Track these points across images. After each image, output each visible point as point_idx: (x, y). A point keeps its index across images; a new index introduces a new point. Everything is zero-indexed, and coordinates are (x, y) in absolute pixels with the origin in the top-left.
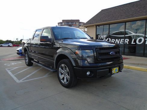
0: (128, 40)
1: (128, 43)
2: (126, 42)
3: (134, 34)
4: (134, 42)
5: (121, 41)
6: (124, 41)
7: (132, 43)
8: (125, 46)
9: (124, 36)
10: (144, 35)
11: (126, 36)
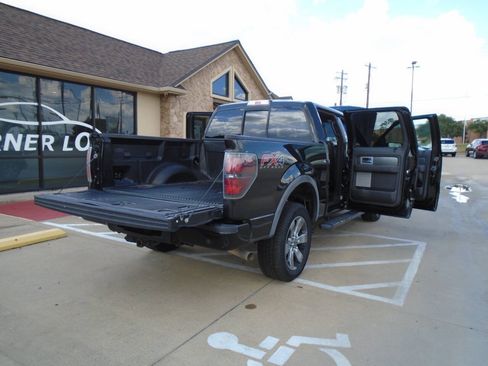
1: (51, 149)
3: (66, 121)
4: (69, 146)
5: (28, 141)
7: (65, 148)
8: (45, 161)
9: (37, 123)
10: (91, 127)
11: (43, 123)
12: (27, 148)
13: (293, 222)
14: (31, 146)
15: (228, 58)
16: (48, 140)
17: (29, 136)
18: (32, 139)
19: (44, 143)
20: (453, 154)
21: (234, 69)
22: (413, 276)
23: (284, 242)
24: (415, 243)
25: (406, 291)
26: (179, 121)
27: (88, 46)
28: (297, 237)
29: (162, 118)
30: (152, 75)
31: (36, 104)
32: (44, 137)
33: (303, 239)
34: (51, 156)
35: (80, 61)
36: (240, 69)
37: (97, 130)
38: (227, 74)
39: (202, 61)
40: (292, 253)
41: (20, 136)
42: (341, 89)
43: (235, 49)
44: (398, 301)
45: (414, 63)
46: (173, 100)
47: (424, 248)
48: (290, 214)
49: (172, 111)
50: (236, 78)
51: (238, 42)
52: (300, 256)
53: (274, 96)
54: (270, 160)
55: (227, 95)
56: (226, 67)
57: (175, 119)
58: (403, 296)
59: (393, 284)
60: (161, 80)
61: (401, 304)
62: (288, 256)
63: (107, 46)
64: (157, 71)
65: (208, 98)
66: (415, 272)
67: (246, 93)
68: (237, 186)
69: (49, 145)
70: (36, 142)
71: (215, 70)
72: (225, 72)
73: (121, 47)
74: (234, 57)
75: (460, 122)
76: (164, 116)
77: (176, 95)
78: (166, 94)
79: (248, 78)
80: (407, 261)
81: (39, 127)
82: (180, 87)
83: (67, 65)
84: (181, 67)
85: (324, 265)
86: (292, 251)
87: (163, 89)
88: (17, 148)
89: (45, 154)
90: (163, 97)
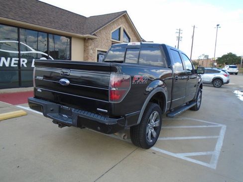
0: (26, 61)
1: (25, 66)
2: (23, 64)
3: (34, 51)
5: (13, 61)
6: (19, 61)
7: (33, 66)
8: (22, 72)
9: (18, 52)
10: (47, 55)
11: (21, 52)
12: (12, 65)
13: (152, 114)
14: (15, 64)
15: (120, 20)
16: (24, 61)
17: (13, 59)
18: (15, 60)
19: (22, 63)
20: (236, 74)
21: (123, 26)
22: (220, 147)
23: (146, 126)
24: (220, 125)
25: (217, 158)
26: (94, 53)
27: (47, 12)
28: (153, 123)
29: (85, 51)
30: (80, 28)
31: (18, 42)
32: (22, 60)
33: (157, 124)
34: (25, 69)
35: (41, 20)
36: (127, 27)
37: (50, 56)
38: (120, 29)
39: (106, 22)
40: (150, 132)
41: (9, 59)
42: (179, 39)
43: (124, 15)
44: (213, 166)
45: (218, 25)
46: (90, 41)
47: (225, 129)
48: (150, 110)
49: (90, 47)
50: (124, 31)
51: (126, 11)
52: (155, 134)
53: (144, 41)
54: (139, 78)
55: (119, 40)
56: (119, 25)
57: (91, 52)
58: (216, 162)
59: (209, 153)
60: (84, 31)
61: (215, 168)
62: (147, 134)
63: (57, 12)
64: (83, 26)
65: (109, 41)
66: (222, 144)
67: (129, 39)
68: (118, 95)
69: (24, 64)
70: (17, 62)
71: (113, 26)
72: (119, 27)
73: (64, 13)
74: (123, 20)
75: (240, 57)
76: (86, 50)
77: (92, 39)
78: (87, 38)
79: (131, 31)
80: (216, 137)
81: (19, 54)
82: (94, 35)
83: (34, 22)
84: (95, 24)
85: (168, 138)
86: (150, 131)
87: (85, 36)
88: (7, 65)
89: (22, 69)
90: (85, 40)
